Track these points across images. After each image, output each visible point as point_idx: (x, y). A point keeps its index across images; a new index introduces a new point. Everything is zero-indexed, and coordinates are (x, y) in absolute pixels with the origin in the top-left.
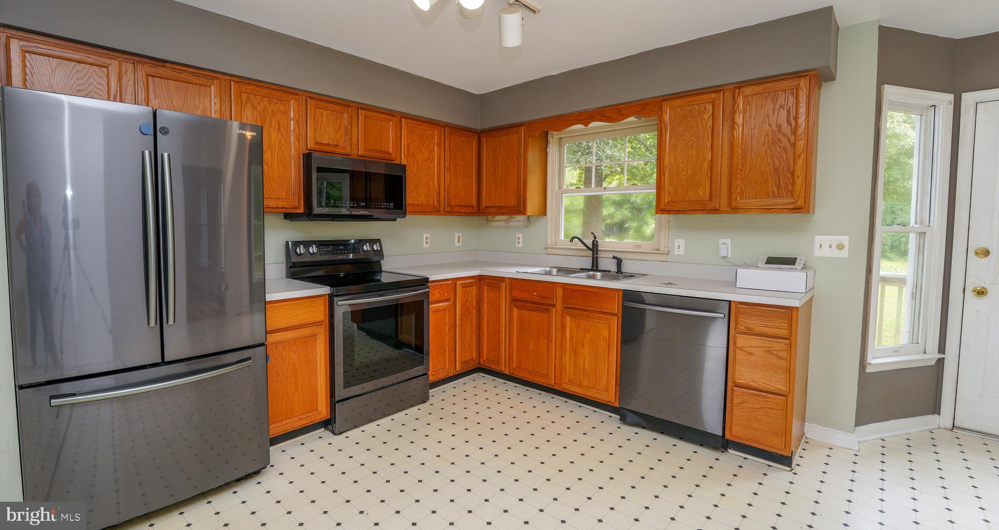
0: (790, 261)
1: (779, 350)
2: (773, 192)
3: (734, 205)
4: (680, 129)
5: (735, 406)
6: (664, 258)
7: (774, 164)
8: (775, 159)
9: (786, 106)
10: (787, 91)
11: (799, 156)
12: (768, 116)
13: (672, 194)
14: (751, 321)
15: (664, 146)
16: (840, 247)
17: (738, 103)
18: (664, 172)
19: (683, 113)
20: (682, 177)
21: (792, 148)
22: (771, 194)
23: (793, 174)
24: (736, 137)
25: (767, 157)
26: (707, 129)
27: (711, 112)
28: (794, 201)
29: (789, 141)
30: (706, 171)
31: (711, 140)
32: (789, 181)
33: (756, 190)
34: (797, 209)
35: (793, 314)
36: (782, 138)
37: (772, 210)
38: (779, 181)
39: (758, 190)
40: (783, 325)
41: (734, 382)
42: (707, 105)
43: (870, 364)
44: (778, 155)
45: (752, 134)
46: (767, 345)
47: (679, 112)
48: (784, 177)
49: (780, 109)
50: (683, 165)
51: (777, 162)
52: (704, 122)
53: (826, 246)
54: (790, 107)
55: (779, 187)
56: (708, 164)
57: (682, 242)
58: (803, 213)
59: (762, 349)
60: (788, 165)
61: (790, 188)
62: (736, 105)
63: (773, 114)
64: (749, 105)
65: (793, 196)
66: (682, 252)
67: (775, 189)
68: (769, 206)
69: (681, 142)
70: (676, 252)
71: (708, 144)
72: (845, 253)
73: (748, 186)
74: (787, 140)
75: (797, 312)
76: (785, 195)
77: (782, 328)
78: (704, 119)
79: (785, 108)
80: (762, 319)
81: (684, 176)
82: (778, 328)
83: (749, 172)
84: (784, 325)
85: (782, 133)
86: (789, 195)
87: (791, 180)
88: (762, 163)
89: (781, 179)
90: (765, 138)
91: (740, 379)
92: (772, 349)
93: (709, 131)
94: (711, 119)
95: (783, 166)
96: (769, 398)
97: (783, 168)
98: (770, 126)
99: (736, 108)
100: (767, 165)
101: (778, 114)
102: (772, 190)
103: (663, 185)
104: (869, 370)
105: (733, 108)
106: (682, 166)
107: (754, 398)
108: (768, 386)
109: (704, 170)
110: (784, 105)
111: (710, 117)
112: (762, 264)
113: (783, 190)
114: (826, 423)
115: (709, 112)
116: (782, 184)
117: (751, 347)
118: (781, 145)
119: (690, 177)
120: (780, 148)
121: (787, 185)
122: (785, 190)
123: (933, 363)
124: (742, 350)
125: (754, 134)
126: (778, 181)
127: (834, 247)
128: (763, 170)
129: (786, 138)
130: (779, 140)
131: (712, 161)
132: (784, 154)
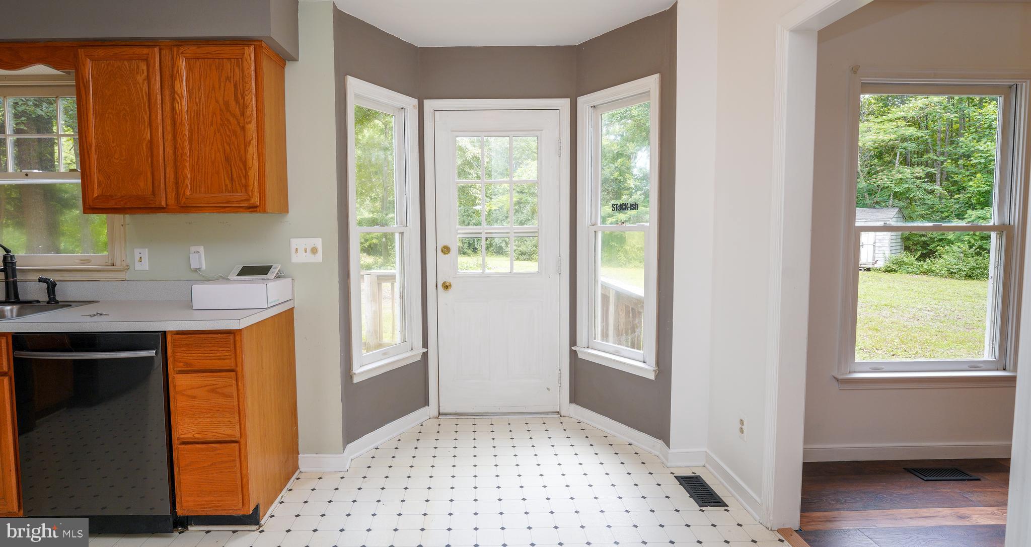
0: (263, 270)
1: (224, 387)
2: (226, 186)
3: (183, 202)
4: (106, 91)
5: (182, 470)
6: (121, 276)
7: (225, 150)
8: (225, 144)
9: (232, 79)
10: (232, 60)
11: (249, 143)
12: (214, 88)
13: (103, 185)
14: (190, 355)
15: (85, 114)
16: (314, 251)
17: (178, 66)
18: (88, 152)
19: (110, 70)
20: (115, 160)
21: (242, 132)
22: (224, 188)
23: (245, 164)
24: (178, 112)
25: (217, 141)
26: (143, 97)
27: (145, 74)
28: (247, 197)
29: (239, 123)
30: (145, 154)
31: (148, 112)
32: (242, 173)
33: (208, 183)
34: (253, 208)
35: (237, 338)
36: (231, 119)
37: (227, 209)
38: (232, 173)
39: (209, 182)
40: (224, 354)
41: (179, 439)
42: (140, 63)
43: (355, 374)
44: (228, 139)
45: (197, 110)
46: (211, 382)
47: (104, 68)
48: (236, 168)
49: (226, 81)
50: (115, 144)
51: (227, 147)
52: (138, 86)
53: (301, 250)
54: (236, 81)
55: (232, 180)
56: (147, 145)
57: (145, 253)
58: (260, 212)
59: (206, 388)
60: (239, 153)
61: (243, 181)
62: (176, 69)
63: (219, 88)
64: (192, 71)
65: (247, 191)
66: (145, 265)
67: (227, 182)
68: (223, 203)
69: (110, 111)
70: (138, 266)
71: (145, 117)
72: (319, 258)
73: (198, 178)
74: (236, 122)
75: (241, 335)
76: (239, 190)
77: (225, 357)
78: (138, 83)
79: (232, 81)
80: (203, 349)
81: (118, 159)
82: (221, 359)
83: (198, 160)
84: (227, 354)
85: (230, 112)
86: (244, 190)
87: (244, 172)
88: (212, 149)
89: (234, 170)
90: (213, 118)
91: (184, 433)
92: (217, 386)
93: (146, 99)
94: (146, 82)
95: (234, 153)
96: (220, 449)
97: (234, 156)
98: (217, 101)
99: (175, 72)
100: (217, 151)
101: (224, 87)
102: (225, 184)
103: (88, 171)
104: (356, 380)
105: (173, 71)
106: (113, 145)
107: (203, 453)
108: (217, 434)
109: (143, 153)
110: (231, 77)
111: (144, 80)
112: (233, 276)
113: (237, 183)
114: (319, 449)
115: (143, 73)
116: (235, 176)
117: (193, 388)
118: (230, 127)
119: (125, 162)
120: (229, 130)
121: (240, 177)
122: (239, 184)
123: (419, 358)
124: (184, 395)
125: (200, 111)
126: (230, 172)
127: (309, 250)
128: (213, 158)
129: (235, 119)
130: (228, 120)
131: (151, 142)
132: (234, 138)
